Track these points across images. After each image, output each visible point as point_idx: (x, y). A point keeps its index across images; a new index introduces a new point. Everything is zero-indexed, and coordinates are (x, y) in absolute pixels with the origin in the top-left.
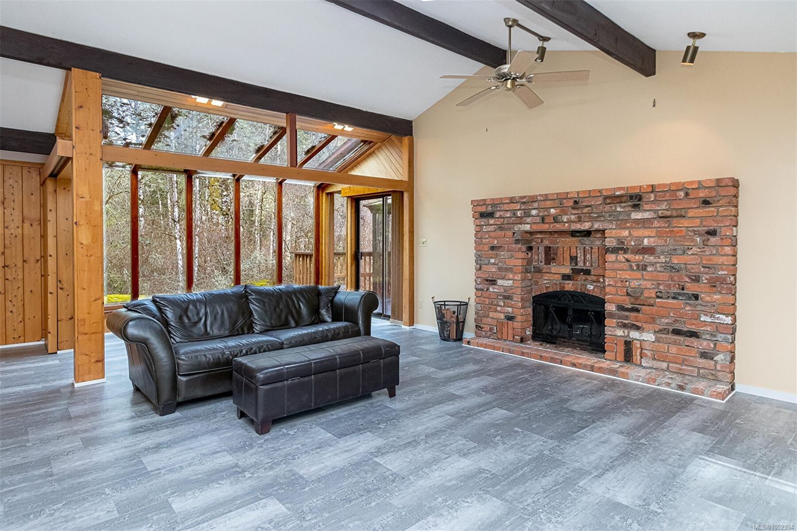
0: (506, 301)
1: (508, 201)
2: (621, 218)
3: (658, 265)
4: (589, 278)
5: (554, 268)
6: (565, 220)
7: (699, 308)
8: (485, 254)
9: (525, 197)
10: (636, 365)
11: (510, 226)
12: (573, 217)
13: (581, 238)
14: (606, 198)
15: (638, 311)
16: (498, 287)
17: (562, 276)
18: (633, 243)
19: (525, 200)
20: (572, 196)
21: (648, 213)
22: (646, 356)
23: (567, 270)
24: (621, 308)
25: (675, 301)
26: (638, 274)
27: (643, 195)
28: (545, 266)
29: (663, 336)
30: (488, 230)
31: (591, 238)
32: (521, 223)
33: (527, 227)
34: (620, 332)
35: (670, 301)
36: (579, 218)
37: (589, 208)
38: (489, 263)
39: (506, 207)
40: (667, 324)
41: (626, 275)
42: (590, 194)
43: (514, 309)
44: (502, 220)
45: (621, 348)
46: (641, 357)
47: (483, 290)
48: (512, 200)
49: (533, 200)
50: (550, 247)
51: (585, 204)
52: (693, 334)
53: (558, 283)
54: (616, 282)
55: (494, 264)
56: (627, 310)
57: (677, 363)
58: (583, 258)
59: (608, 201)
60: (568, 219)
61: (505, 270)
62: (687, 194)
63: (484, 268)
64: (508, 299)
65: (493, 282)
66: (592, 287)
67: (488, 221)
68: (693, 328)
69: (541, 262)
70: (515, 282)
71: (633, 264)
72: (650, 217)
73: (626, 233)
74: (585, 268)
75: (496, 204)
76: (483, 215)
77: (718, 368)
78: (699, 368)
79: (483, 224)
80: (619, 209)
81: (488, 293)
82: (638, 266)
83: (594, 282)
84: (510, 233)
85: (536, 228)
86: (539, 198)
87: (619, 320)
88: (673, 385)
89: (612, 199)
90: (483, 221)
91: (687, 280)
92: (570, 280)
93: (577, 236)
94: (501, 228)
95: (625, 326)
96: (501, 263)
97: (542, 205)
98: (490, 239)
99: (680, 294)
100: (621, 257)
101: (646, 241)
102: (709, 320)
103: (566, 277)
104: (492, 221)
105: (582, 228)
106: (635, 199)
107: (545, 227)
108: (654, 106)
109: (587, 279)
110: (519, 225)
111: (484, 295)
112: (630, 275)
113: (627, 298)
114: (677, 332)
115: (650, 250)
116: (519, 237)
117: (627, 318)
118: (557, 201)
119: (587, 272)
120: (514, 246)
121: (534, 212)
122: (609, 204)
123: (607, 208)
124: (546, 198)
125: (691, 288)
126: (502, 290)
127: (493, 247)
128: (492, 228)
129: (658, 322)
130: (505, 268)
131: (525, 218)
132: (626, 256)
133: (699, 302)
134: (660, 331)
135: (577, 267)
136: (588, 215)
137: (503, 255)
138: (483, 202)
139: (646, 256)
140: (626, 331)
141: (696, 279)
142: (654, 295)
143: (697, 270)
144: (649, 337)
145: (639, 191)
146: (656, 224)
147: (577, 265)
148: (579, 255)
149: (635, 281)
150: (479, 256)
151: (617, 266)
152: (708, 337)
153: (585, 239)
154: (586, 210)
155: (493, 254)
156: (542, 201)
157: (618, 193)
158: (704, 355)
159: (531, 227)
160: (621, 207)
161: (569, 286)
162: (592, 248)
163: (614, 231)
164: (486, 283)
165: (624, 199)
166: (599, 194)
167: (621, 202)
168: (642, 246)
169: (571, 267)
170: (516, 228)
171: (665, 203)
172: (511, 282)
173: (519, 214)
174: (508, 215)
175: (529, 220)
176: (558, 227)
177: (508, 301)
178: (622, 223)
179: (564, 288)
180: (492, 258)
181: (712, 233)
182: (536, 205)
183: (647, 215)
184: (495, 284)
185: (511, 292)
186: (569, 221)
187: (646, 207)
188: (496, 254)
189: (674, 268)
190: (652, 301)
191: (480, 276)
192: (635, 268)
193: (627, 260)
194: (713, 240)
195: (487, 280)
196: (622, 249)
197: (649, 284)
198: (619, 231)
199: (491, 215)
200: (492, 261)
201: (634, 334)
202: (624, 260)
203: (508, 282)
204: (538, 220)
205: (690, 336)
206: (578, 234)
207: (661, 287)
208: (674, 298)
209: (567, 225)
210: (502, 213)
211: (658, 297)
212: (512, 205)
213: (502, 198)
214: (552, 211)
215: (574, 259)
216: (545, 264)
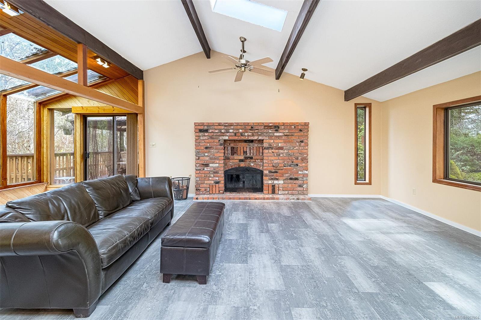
0: (214, 174)
1: (217, 125)
2: (271, 135)
3: (284, 154)
4: (252, 160)
5: (236, 157)
6: (246, 135)
7: (298, 169)
8: (202, 151)
9: (227, 123)
10: (276, 194)
11: (217, 137)
12: (250, 134)
13: (248, 143)
14: (265, 126)
15: (277, 172)
16: (210, 168)
17: (239, 161)
18: (275, 145)
19: (227, 125)
20: (250, 124)
21: (281, 133)
22: (280, 190)
23: (242, 157)
24: (270, 172)
25: (290, 167)
26: (277, 158)
27: (280, 126)
28: (231, 156)
29: (286, 181)
30: (204, 139)
31: (253, 143)
32: (223, 136)
33: (227, 138)
34: (270, 182)
35: (289, 167)
36: (253, 134)
37: (258, 130)
38: (205, 156)
39: (216, 127)
40: (288, 176)
41: (272, 158)
42: (259, 124)
43: (219, 178)
44: (213, 134)
45: (271, 189)
46: (278, 191)
47: (200, 170)
48: (220, 124)
49: (231, 125)
50: (234, 147)
51: (256, 128)
52: (296, 179)
53: (237, 163)
54: (268, 161)
55: (207, 156)
56: (273, 172)
57: (291, 191)
58: (249, 152)
59: (266, 128)
60: (247, 134)
61: (213, 159)
62: (295, 127)
63: (201, 158)
64: (216, 173)
65: (207, 165)
66: (253, 164)
67: (204, 134)
68: (296, 177)
69: (229, 154)
70: (220, 164)
71: (275, 154)
72: (281, 135)
73: (272, 141)
74: (250, 156)
75: (209, 125)
76: (201, 131)
77: (304, 190)
78: (298, 191)
79: (201, 135)
80: (270, 131)
81: (204, 171)
82: (277, 154)
83: (254, 162)
84: (217, 141)
85: (231, 138)
86: (234, 124)
87: (269, 177)
88: (295, 199)
89: (267, 126)
90: (201, 134)
91: (294, 159)
92: (243, 162)
93: (247, 142)
94: (211, 138)
95: (272, 179)
96: (212, 155)
97: (236, 127)
98: (204, 143)
99: (292, 164)
100: (270, 151)
101: (280, 145)
102: (301, 173)
103: (241, 161)
104: (206, 134)
105: (254, 139)
106: (276, 127)
107: (236, 138)
108: (279, 91)
109: (251, 161)
110: (222, 137)
111: (202, 173)
112: (274, 158)
113: (273, 168)
114: (291, 179)
115: (281, 148)
116: (222, 143)
117: (273, 176)
118: (243, 126)
119: (251, 158)
120: (219, 147)
121: (231, 131)
122: (266, 129)
123: (265, 131)
124: (238, 124)
125: (296, 162)
126: (212, 169)
127: (207, 147)
128: (206, 138)
129: (284, 176)
130: (214, 158)
131: (225, 133)
132: (272, 151)
133: (298, 167)
134: (285, 179)
135: (247, 156)
136: (257, 133)
137: (213, 151)
138: (203, 124)
139: (280, 150)
140: (273, 181)
141: (297, 159)
142: (283, 166)
143: (297, 155)
144: (281, 182)
145: (278, 125)
146: (283, 138)
147: (247, 155)
148: (248, 151)
149: (276, 161)
150: (198, 152)
151: (269, 154)
152: (301, 179)
153: (250, 143)
154: (256, 131)
155: (207, 151)
156: (236, 125)
157: (270, 125)
158: (300, 186)
159: (229, 138)
160: (271, 131)
161: (242, 165)
162: (253, 147)
163: (267, 140)
164: (203, 166)
165: (272, 127)
166: (262, 125)
167: (272, 129)
168: (278, 147)
169: (244, 156)
170: (221, 138)
171: (287, 130)
172: (218, 164)
173: (223, 131)
174: (217, 132)
175: (228, 134)
176: (243, 138)
177: (216, 174)
178: (270, 137)
179: (240, 165)
180: (206, 153)
181: (302, 142)
182: (232, 127)
183: (280, 134)
184: (208, 166)
185: (218, 169)
186: (248, 136)
187: (281, 131)
188: (209, 151)
189: (290, 155)
190: (282, 168)
191: (199, 163)
192: (276, 155)
193: (273, 152)
194: (302, 144)
195: (203, 165)
196: (271, 148)
197: (281, 161)
198: (269, 140)
199: (206, 131)
200: (206, 154)
201: (276, 182)
202: (271, 152)
203: (216, 164)
204: (233, 134)
205: (295, 180)
206: (248, 141)
207: (285, 162)
208: (290, 166)
209: (247, 137)
210: (213, 130)
211: (284, 166)
212: (219, 126)
213: (213, 123)
214: (241, 131)
215: (245, 153)
216: (231, 155)
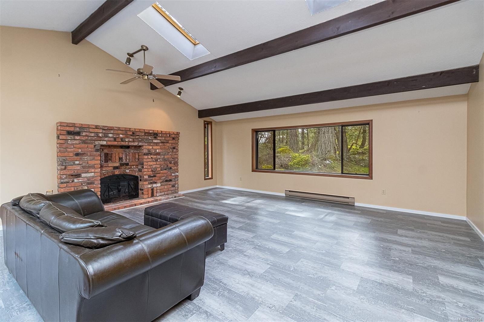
0: (89, 186)
1: (94, 127)
2: (150, 141)
3: (161, 159)
4: (127, 167)
5: (111, 164)
6: (127, 141)
7: (172, 172)
8: (70, 159)
9: (106, 127)
10: (155, 196)
11: (92, 141)
12: (131, 140)
13: (124, 149)
14: (145, 133)
15: (155, 176)
16: (82, 178)
17: (114, 168)
18: (153, 151)
19: (106, 128)
20: (132, 130)
21: (158, 140)
22: (158, 192)
23: (117, 164)
24: (150, 176)
25: (166, 171)
26: (155, 163)
27: (158, 134)
28: (105, 164)
29: (163, 183)
30: (73, 143)
31: (129, 149)
32: (100, 141)
33: (104, 143)
34: (150, 186)
35: (164, 171)
36: (133, 140)
37: (138, 136)
38: (74, 164)
39: (91, 130)
40: (164, 179)
41: (151, 163)
42: (140, 131)
43: (95, 189)
44: (87, 137)
45: (150, 192)
46: (157, 193)
47: (68, 182)
48: (97, 127)
49: (110, 129)
50: (108, 153)
51: (138, 134)
52: (171, 180)
53: (111, 171)
54: (148, 167)
55: (78, 164)
56: (152, 177)
57: (166, 191)
58: (125, 158)
59: (147, 134)
60: (128, 140)
61: (87, 168)
62: (170, 135)
63: (69, 167)
64: (91, 184)
65: (78, 176)
66: (128, 171)
67: (74, 137)
68: (170, 178)
69: (102, 161)
70: (95, 173)
71: (154, 159)
72: (159, 142)
73: (151, 147)
74: (126, 163)
75: (83, 128)
76: (69, 133)
77: (176, 189)
78: (172, 191)
79: (69, 138)
80: (150, 138)
81: (73, 183)
82: (155, 160)
83: (129, 168)
84: (92, 146)
85: (109, 143)
86: (115, 128)
87: (149, 182)
88: (173, 197)
89: (148, 133)
90: (69, 137)
91: (169, 163)
92: (118, 169)
94: (84, 142)
95: (151, 183)
96: (84, 163)
97: (116, 132)
98: (74, 149)
99: (167, 168)
100: (149, 157)
101: (157, 150)
102: (174, 175)
103: (116, 168)
104: (77, 138)
105: (134, 145)
106: (155, 135)
107: (116, 143)
108: (154, 101)
109: (126, 168)
110: (99, 141)
111: (70, 186)
112: (153, 163)
113: (151, 172)
114: (166, 181)
115: (158, 154)
116: (99, 148)
117: (152, 180)
118: (124, 131)
119: (127, 164)
120: (95, 153)
121: (110, 135)
122: (146, 136)
123: (146, 137)
124: (119, 129)
125: (170, 165)
126: (86, 179)
127: (78, 154)
128: (77, 142)
129: (161, 179)
130: (88, 166)
131: (103, 138)
132: (151, 156)
133: (171, 170)
134: (162, 182)
135: (122, 163)
136: (137, 139)
137: (86, 159)
138: (74, 125)
139: (158, 156)
140: (152, 185)
141: (171, 163)
142: (160, 170)
143: (171, 160)
144: (159, 185)
145: (157, 132)
146: (160, 144)
147: (122, 161)
148: (123, 157)
149: (154, 165)
150: (64, 160)
151: (148, 160)
152: (174, 180)
153: (126, 149)
154: (137, 137)
155: (77, 158)
156: (117, 130)
157: (150, 132)
158: (173, 186)
159: (107, 142)
160: (151, 137)
161: (117, 172)
162: (129, 154)
163: (147, 146)
164: (72, 177)
165: (152, 134)
166: (144, 131)
167: (151, 136)
168: (156, 153)
169: (119, 163)
170: (97, 143)
171: (164, 138)
172: (93, 173)
173: (100, 135)
174: (93, 135)
175: (106, 139)
176: (123, 143)
177: (91, 185)
178: (149, 144)
179: (114, 173)
180: (76, 161)
181: (174, 148)
182: (112, 132)
183: (158, 141)
184: (79, 177)
185: (93, 179)
186: (129, 142)
187: (159, 138)
188: (80, 158)
189: (165, 160)
190: (159, 172)
191: (66, 173)
192: (154, 160)
193: (152, 158)
194: (175, 150)
195: (72, 175)
196: (150, 153)
197: (158, 166)
198: (148, 147)
199: (78, 134)
200: (77, 162)
201: (154, 185)
202: (150, 158)
203: (90, 174)
204: (112, 139)
205: (170, 181)
206: (124, 147)
207: (162, 167)
208: (165, 170)
209: (127, 143)
210: (87, 133)
211: (161, 170)
212: (96, 129)
213: (89, 125)
214: (121, 135)
215: (121, 159)
216: (105, 162)
